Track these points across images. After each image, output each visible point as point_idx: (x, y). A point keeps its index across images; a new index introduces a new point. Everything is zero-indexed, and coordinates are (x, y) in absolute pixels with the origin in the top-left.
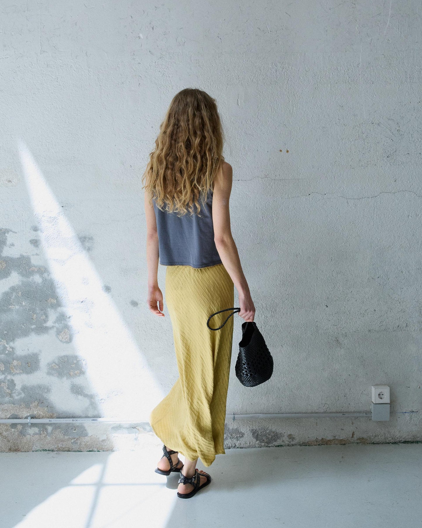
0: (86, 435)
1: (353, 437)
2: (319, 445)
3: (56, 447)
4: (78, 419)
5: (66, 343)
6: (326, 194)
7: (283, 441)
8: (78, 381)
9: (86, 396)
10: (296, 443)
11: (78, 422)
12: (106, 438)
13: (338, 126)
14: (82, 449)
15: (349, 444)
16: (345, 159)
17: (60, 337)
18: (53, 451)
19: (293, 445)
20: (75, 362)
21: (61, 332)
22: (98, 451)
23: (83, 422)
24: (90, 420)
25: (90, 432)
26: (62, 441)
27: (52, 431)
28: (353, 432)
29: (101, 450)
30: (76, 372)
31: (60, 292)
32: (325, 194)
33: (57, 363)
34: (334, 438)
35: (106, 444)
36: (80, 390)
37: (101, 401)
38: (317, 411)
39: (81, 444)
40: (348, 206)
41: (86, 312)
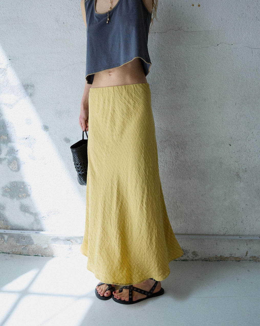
0: (33, 243)
1: (246, 255)
2: (218, 261)
3: (11, 251)
4: (25, 231)
5: (15, 172)
7: (188, 257)
8: (25, 201)
9: (31, 213)
10: (199, 259)
11: (26, 233)
12: (47, 247)
14: (30, 253)
15: (243, 261)
16: (252, 11)
17: (11, 167)
18: (9, 253)
19: (196, 260)
20: (22, 186)
21: (11, 163)
22: (42, 256)
23: (29, 234)
24: (34, 233)
25: (36, 241)
26: (15, 247)
27: (8, 239)
28: (247, 252)
29: (44, 255)
30: (23, 195)
31: (10, 130)
32: (232, 45)
33: (9, 187)
34: (230, 256)
35: (47, 251)
36: (27, 209)
37: (42, 219)
38: (217, 233)
39: (29, 250)
40: (252, 55)
41: (29, 146)
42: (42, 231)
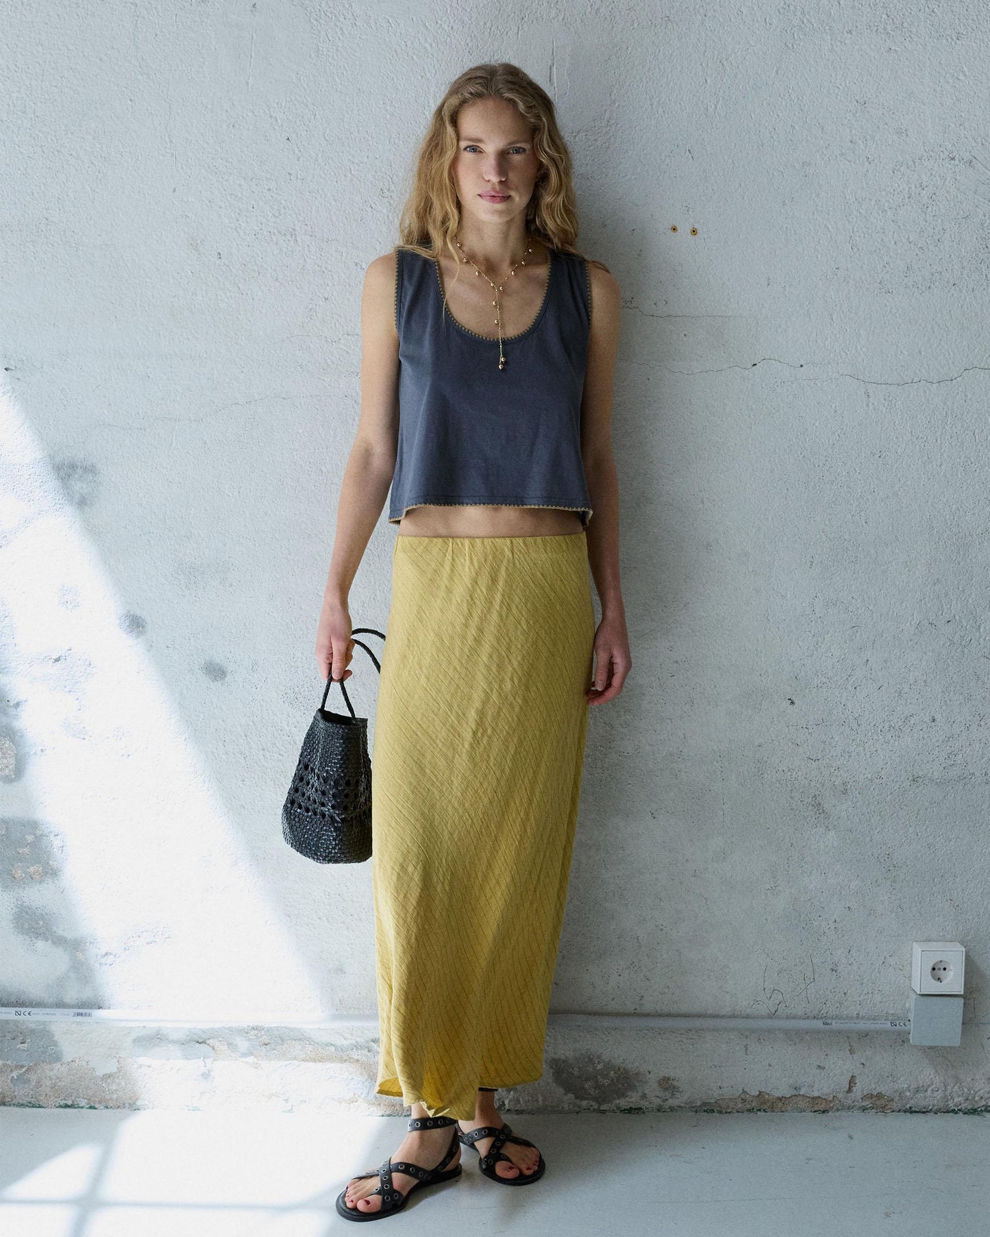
0: (57, 1058)
1: (850, 1090)
2: (749, 1110)
4: (33, 1010)
6: (805, 367)
7: (644, 1096)
8: (37, 896)
9: (60, 941)
10: (682, 1105)
11: (34, 1018)
12: (116, 1070)
13: (850, 161)
14: (42, 1098)
15: (838, 1110)
16: (866, 262)
19: (672, 1109)
20: (30, 838)
22: (91, 1107)
23: (47, 1018)
24: (68, 1014)
25: (69, 1049)
28: (852, 1076)
29: (100, 1103)
30: (32, 869)
32: (802, 366)
34: (795, 1092)
35: (114, 1087)
36: (41, 923)
37: (103, 961)
38: (748, 1011)
39: (39, 1084)
40: (868, 405)
41: (67, 689)
42: (100, 1008)
